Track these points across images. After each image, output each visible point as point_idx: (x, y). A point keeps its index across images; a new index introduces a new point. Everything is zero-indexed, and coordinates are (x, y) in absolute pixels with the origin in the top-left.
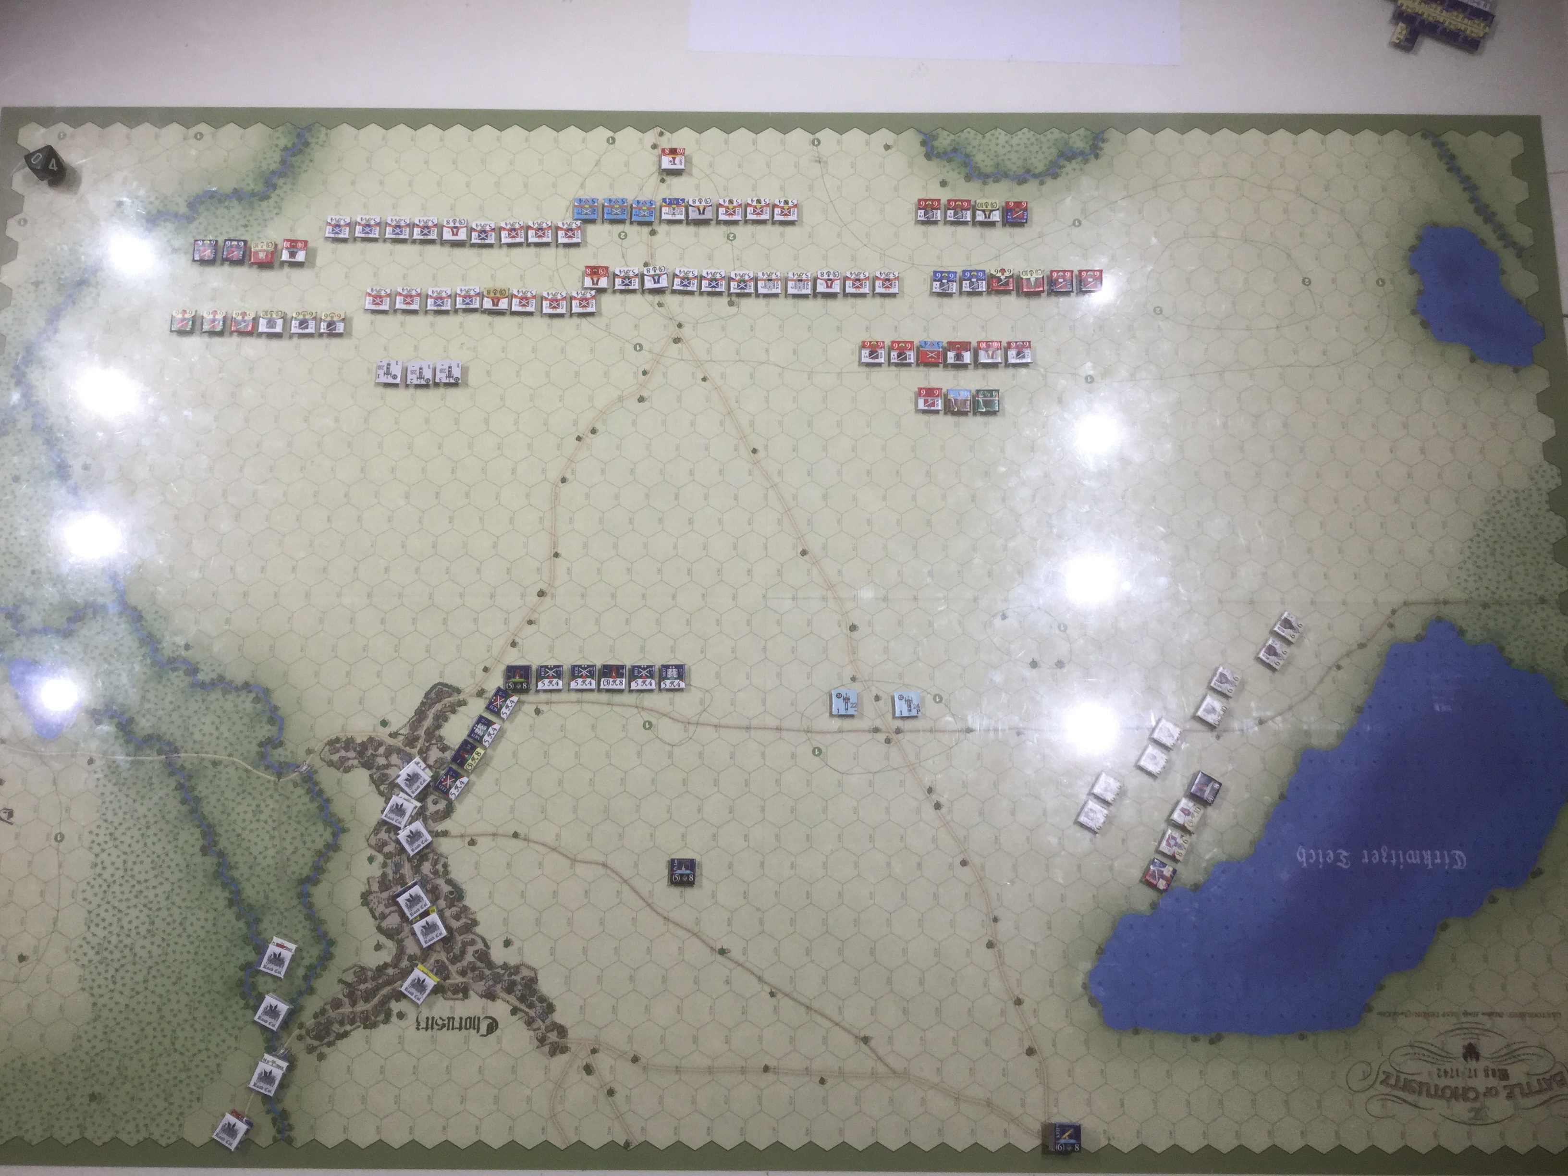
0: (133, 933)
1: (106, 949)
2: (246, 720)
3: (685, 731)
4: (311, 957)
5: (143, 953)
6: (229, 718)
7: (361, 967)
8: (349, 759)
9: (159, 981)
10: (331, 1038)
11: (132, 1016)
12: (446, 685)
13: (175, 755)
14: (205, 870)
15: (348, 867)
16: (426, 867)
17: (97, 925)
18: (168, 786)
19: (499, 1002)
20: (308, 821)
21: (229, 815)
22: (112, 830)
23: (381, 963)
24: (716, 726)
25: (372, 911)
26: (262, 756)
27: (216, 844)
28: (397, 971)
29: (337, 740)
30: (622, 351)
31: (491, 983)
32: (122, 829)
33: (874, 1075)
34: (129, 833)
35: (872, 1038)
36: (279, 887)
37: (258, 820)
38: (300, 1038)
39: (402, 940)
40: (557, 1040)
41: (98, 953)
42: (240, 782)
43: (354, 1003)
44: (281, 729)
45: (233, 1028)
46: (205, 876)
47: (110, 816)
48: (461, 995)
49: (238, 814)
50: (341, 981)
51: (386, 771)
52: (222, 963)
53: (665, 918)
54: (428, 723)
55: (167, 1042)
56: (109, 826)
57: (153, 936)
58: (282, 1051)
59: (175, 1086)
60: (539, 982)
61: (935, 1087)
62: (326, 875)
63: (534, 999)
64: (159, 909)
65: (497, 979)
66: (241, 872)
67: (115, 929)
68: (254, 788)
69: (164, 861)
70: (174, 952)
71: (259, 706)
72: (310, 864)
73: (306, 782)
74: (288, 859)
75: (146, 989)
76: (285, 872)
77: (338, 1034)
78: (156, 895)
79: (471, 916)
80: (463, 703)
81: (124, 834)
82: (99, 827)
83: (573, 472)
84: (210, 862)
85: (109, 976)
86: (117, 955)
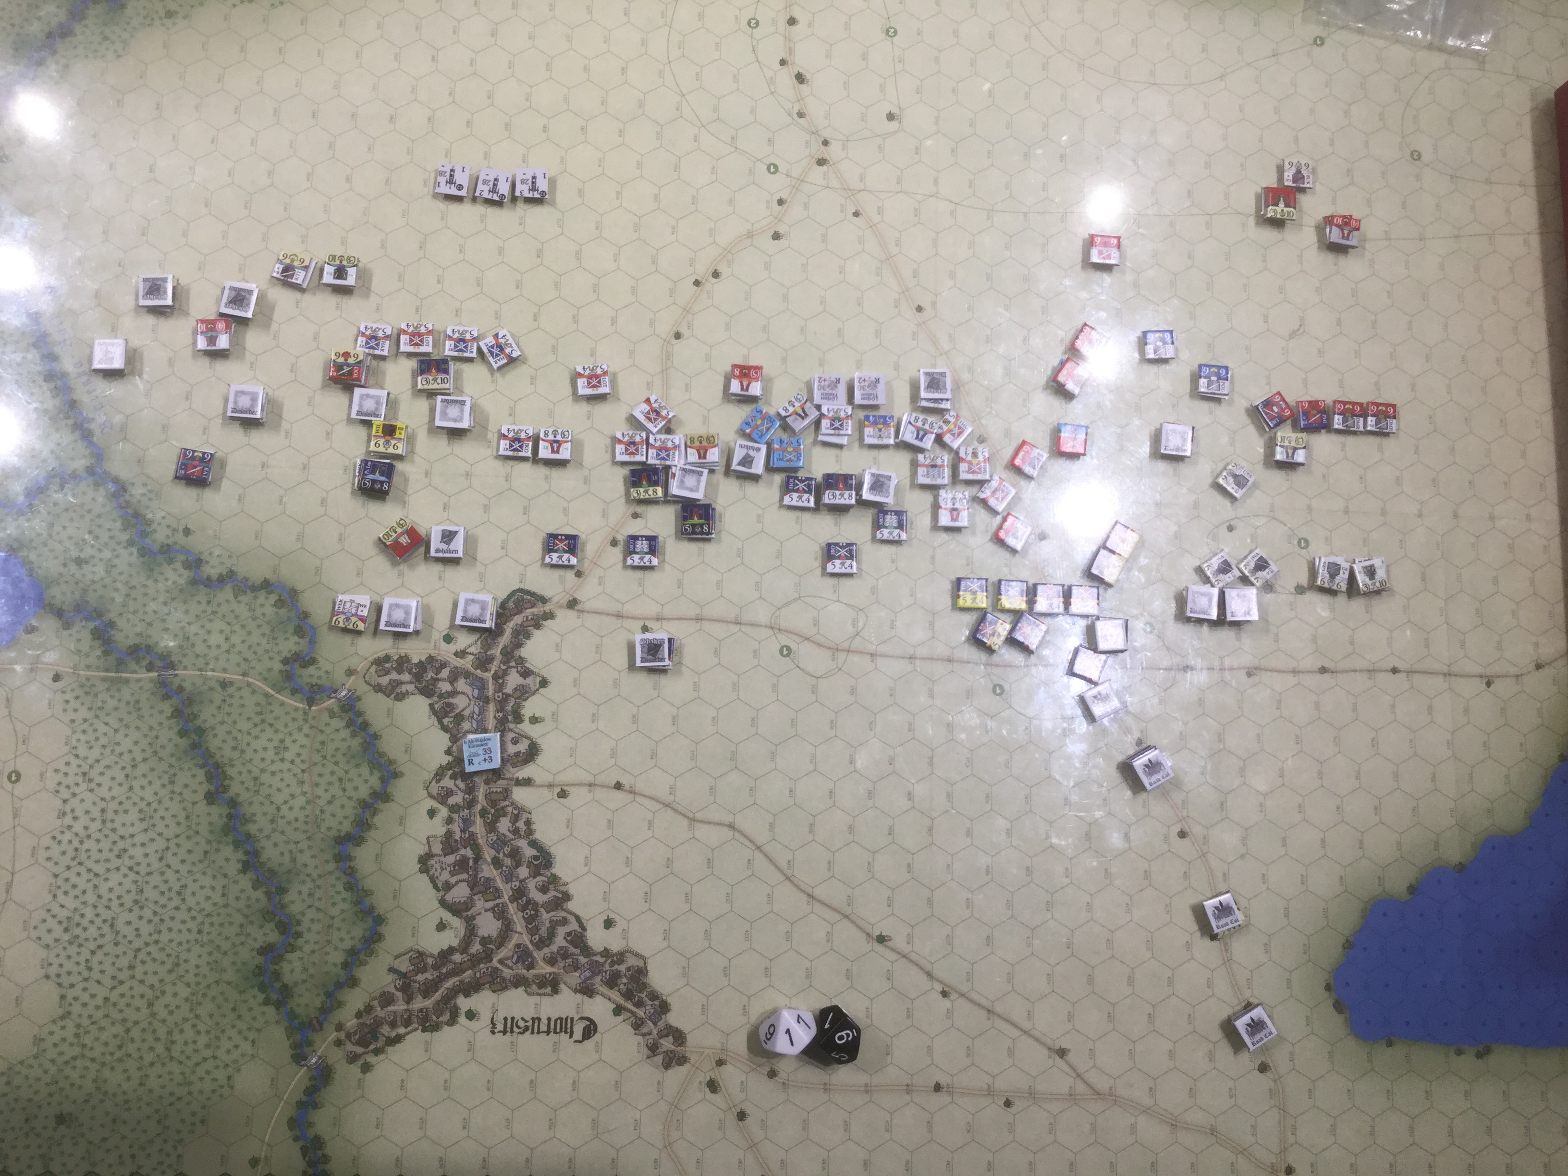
0: (115, 903)
1: (78, 925)
2: (266, 629)
3: (833, 660)
4: (352, 938)
5: (129, 931)
6: (243, 626)
7: (418, 952)
8: (402, 683)
9: (150, 967)
10: (380, 1044)
11: (115, 1015)
12: (528, 593)
13: (171, 672)
14: (210, 824)
15: (402, 821)
16: (504, 825)
17: (66, 893)
18: (161, 712)
19: (598, 999)
20: (348, 762)
21: (243, 752)
22: (85, 768)
23: (445, 947)
24: (872, 655)
25: (433, 880)
26: (288, 676)
27: (226, 789)
28: (465, 957)
29: (387, 658)
30: (751, 172)
31: (587, 974)
32: (99, 768)
33: (1072, 1097)
34: (109, 773)
35: (1069, 1050)
36: (310, 847)
37: (282, 760)
38: (338, 1043)
39: (473, 918)
40: (673, 1047)
41: (66, 930)
42: (258, 709)
43: (409, 1000)
44: (312, 642)
45: (249, 1029)
46: (211, 832)
47: (82, 751)
48: (549, 989)
49: (255, 751)
50: (391, 970)
51: (451, 700)
52: (234, 945)
53: (809, 895)
54: (505, 639)
55: (160, 1048)
56: (82, 763)
57: (142, 908)
58: (314, 1060)
59: (171, 1104)
60: (650, 974)
61: (1146, 1111)
62: (372, 833)
63: (643, 995)
64: (149, 874)
65: (595, 969)
66: (260, 825)
67: (91, 898)
68: (277, 718)
69: (155, 811)
70: (170, 930)
71: (283, 612)
72: (352, 818)
73: (347, 712)
74: (322, 811)
75: (133, 977)
76: (319, 827)
77: (388, 1038)
78: (146, 855)
79: (562, 888)
80: (550, 616)
81: (102, 774)
82: (68, 764)
83: (690, 326)
84: (217, 813)
85: (82, 959)
86: (92, 932)
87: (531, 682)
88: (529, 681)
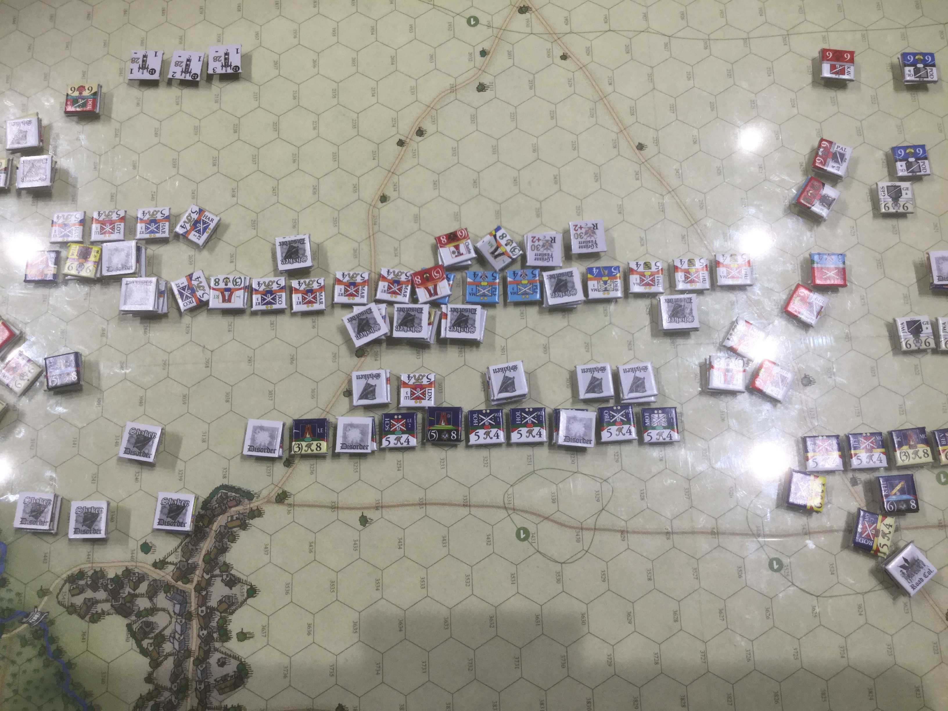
3: (578, 541)
12: (233, 489)
20: (42, 696)
24: (622, 532)
29: (81, 574)
30: (451, 26)
73: (39, 639)
80: (257, 513)
83: (396, 188)
87: (238, 591)
88: (236, 590)
